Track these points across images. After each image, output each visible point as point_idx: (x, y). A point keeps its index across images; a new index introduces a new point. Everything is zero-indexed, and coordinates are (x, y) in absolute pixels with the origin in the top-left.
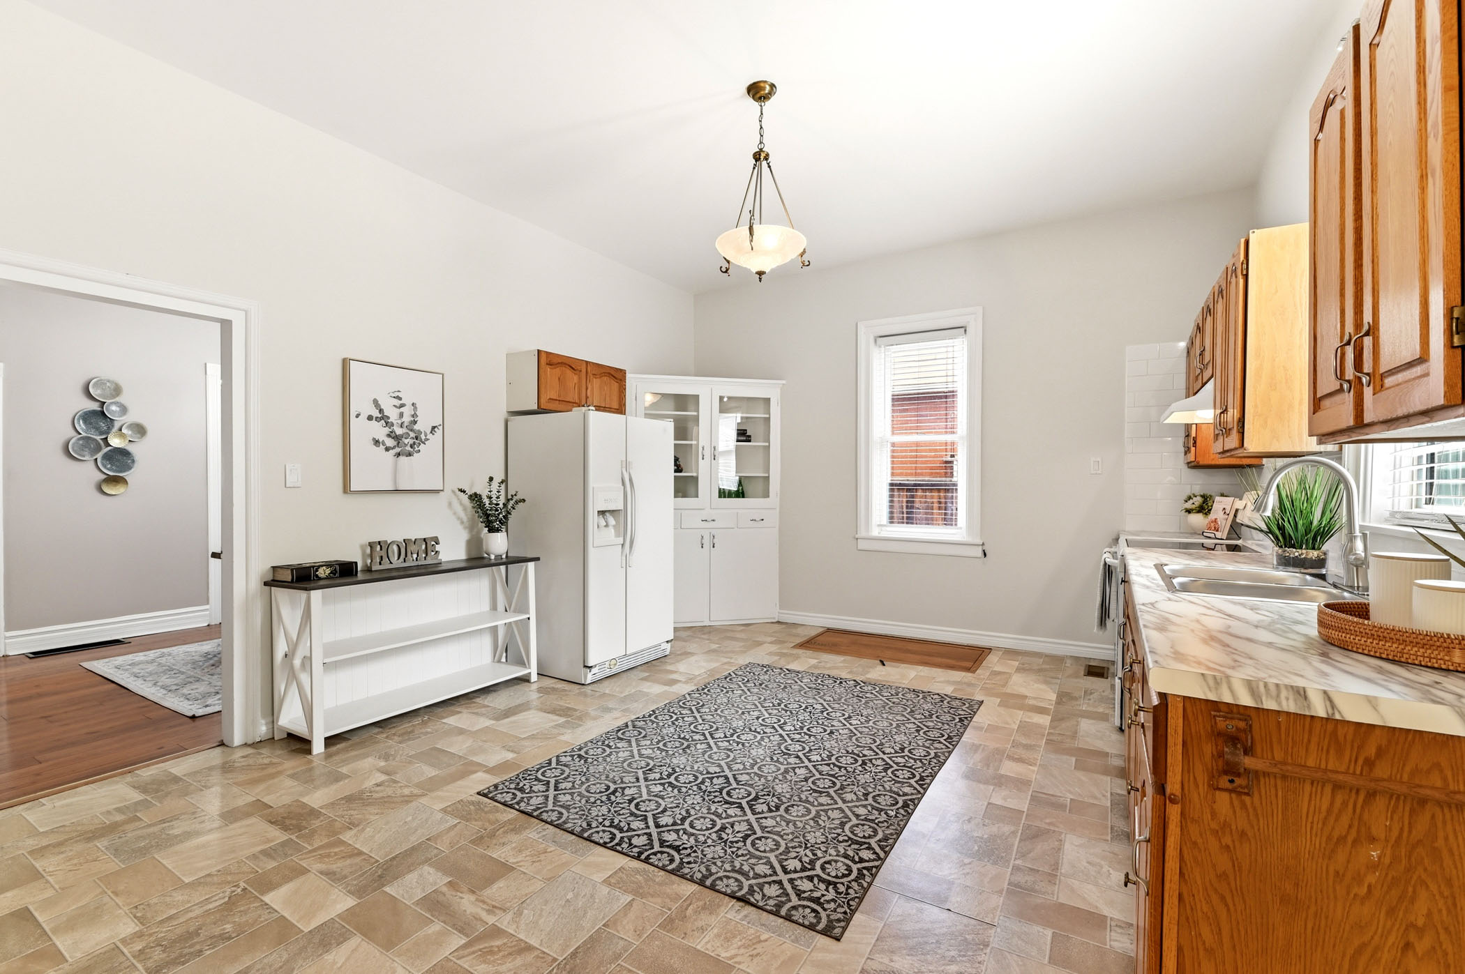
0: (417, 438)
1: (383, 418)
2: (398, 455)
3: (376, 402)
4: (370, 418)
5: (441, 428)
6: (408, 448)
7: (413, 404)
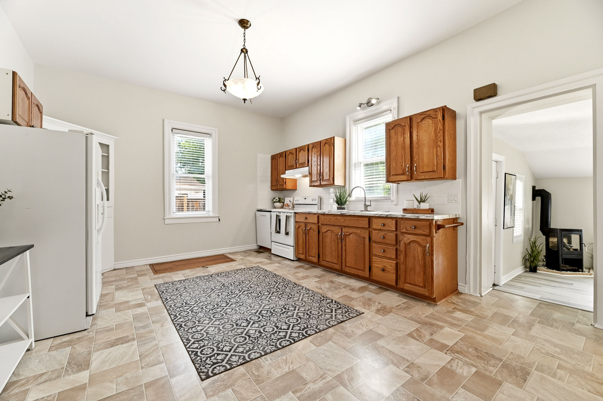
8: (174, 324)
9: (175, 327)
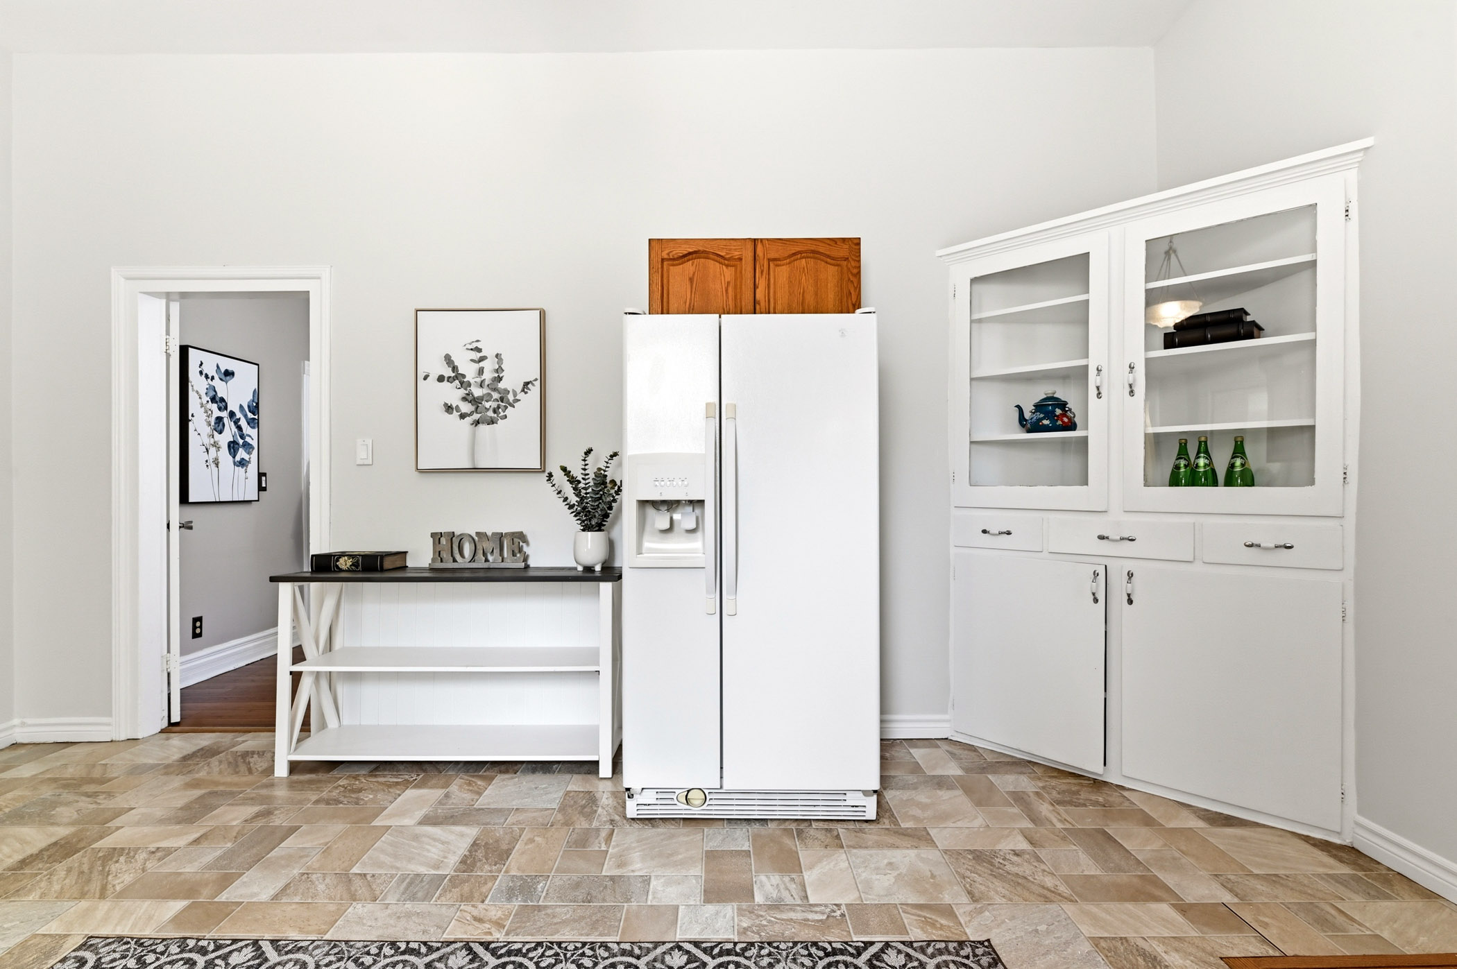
0: (502, 399)
1: (458, 377)
2: (477, 423)
3: (448, 360)
4: (441, 379)
5: (537, 383)
6: (491, 414)
7: (497, 356)
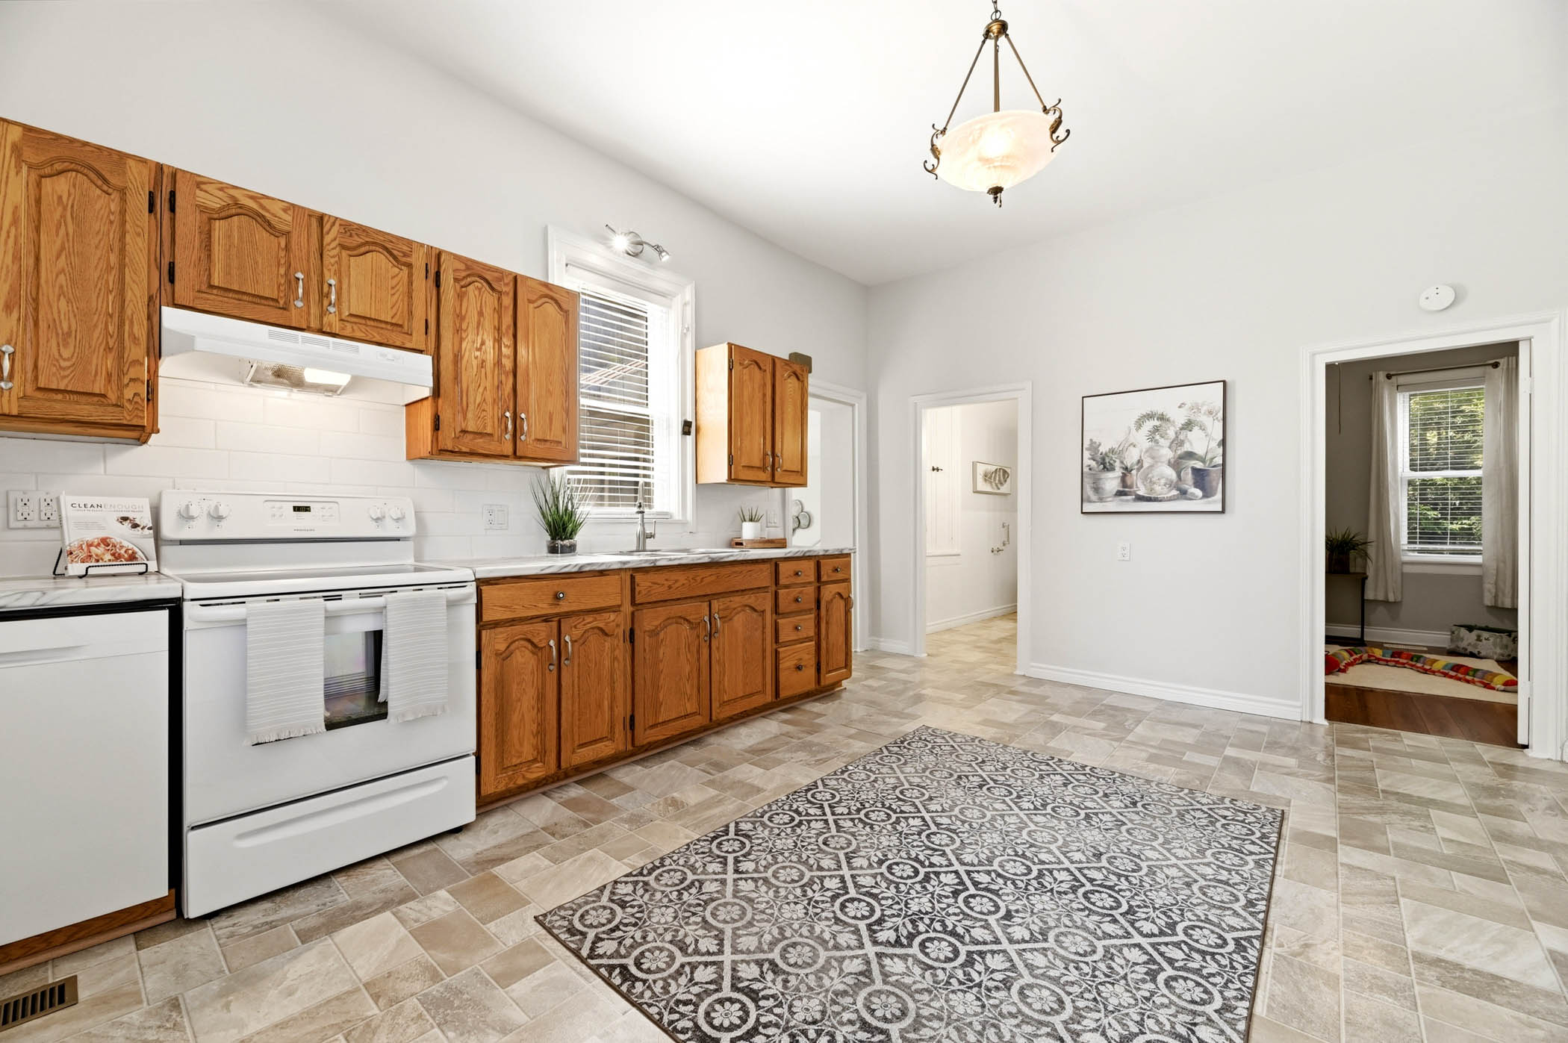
8: (1265, 922)
9: (1267, 912)
